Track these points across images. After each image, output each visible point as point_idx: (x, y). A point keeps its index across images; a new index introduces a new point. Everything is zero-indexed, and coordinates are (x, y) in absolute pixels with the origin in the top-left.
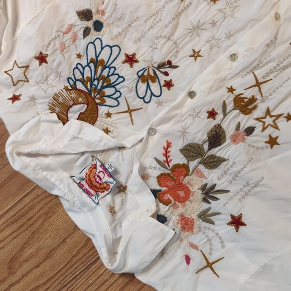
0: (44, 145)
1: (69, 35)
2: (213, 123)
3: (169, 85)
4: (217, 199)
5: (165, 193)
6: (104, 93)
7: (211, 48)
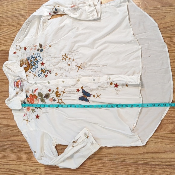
1: (35, 47)
2: (49, 92)
3: (46, 76)
4: (38, 109)
5: (29, 98)
7: (61, 76)
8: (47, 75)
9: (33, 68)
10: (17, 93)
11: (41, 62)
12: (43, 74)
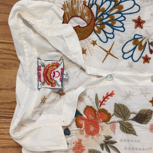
0: (40, 25)
2: (150, 107)
3: (147, 60)
5: (83, 119)
6: (104, 27)
8: (149, 55)
9: (105, 32)
10: (43, 101)
11: (135, 17)
12: (137, 53)
